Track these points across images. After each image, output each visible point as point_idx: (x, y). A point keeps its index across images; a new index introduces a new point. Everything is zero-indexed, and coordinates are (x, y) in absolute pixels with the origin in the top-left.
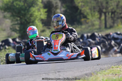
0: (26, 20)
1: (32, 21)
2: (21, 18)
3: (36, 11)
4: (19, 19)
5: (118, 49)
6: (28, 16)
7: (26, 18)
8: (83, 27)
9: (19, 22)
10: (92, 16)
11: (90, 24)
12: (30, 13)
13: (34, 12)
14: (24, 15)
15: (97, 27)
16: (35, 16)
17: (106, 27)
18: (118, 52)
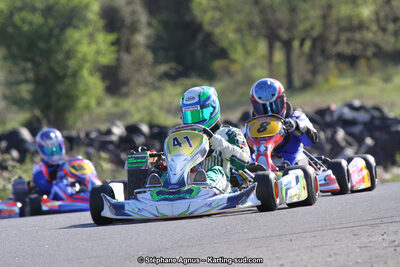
0: (51, 70)
1: (70, 72)
2: (36, 65)
3: (85, 41)
4: (29, 65)
5: (357, 153)
6: (60, 56)
7: (52, 64)
9: (31, 75)
10: (248, 53)
11: (239, 77)
12: (66, 47)
13: (78, 42)
14: (47, 54)
16: (79, 55)
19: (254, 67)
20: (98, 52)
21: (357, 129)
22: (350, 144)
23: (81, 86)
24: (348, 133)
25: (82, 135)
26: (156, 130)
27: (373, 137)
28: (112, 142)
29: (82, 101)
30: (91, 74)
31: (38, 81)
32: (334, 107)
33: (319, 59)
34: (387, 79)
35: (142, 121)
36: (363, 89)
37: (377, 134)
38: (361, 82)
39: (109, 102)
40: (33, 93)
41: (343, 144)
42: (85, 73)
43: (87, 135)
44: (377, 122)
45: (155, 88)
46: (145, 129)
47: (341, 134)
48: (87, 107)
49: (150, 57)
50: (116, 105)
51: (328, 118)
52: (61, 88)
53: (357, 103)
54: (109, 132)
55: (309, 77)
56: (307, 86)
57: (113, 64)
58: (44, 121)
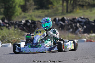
0: (9, 6)
1: (13, 6)
2: (5, 4)
4: (3, 4)
5: (82, 29)
7: (9, 4)
8: (50, 11)
9: (4, 7)
11: (55, 9)
15: (61, 11)
16: (16, 2)
17: (67, 12)
18: (82, 32)
19: (59, 7)
20: (20, 2)
21: (82, 24)
22: (80, 27)
23: (16, 10)
24: (80, 24)
25: (15, 22)
26: (33, 22)
27: (86, 26)
28: (22, 24)
29: (16, 14)
30: (19, 7)
31: (5, 8)
32: (77, 18)
33: (75, 5)
34: (91, 11)
35: (29, 19)
36: (85, 13)
37: (87, 25)
38: (85, 11)
39: (23, 14)
40: (4, 11)
41: (79, 27)
42: (17, 7)
43: (16, 22)
44: (87, 22)
45: (33, 11)
46: (30, 21)
47: (78, 25)
48: (17, 15)
49: (33, 3)
50: (25, 15)
51: (75, 21)
52: (11, 10)
53: (82, 17)
54: (21, 22)
55: (72, 9)
56: (71, 12)
57: (24, 5)
58: (6, 18)
